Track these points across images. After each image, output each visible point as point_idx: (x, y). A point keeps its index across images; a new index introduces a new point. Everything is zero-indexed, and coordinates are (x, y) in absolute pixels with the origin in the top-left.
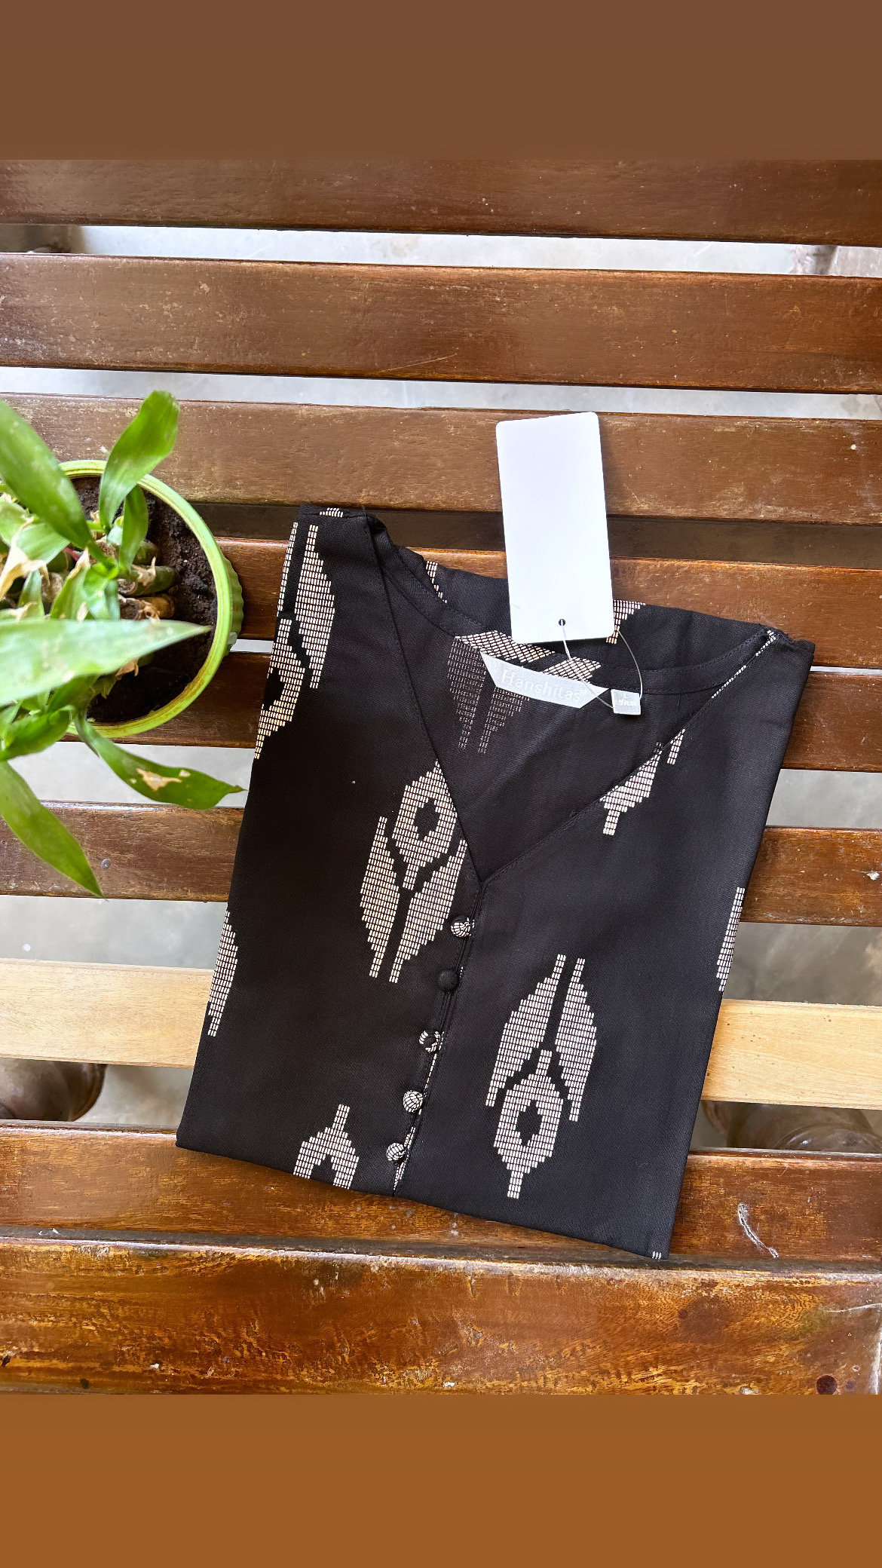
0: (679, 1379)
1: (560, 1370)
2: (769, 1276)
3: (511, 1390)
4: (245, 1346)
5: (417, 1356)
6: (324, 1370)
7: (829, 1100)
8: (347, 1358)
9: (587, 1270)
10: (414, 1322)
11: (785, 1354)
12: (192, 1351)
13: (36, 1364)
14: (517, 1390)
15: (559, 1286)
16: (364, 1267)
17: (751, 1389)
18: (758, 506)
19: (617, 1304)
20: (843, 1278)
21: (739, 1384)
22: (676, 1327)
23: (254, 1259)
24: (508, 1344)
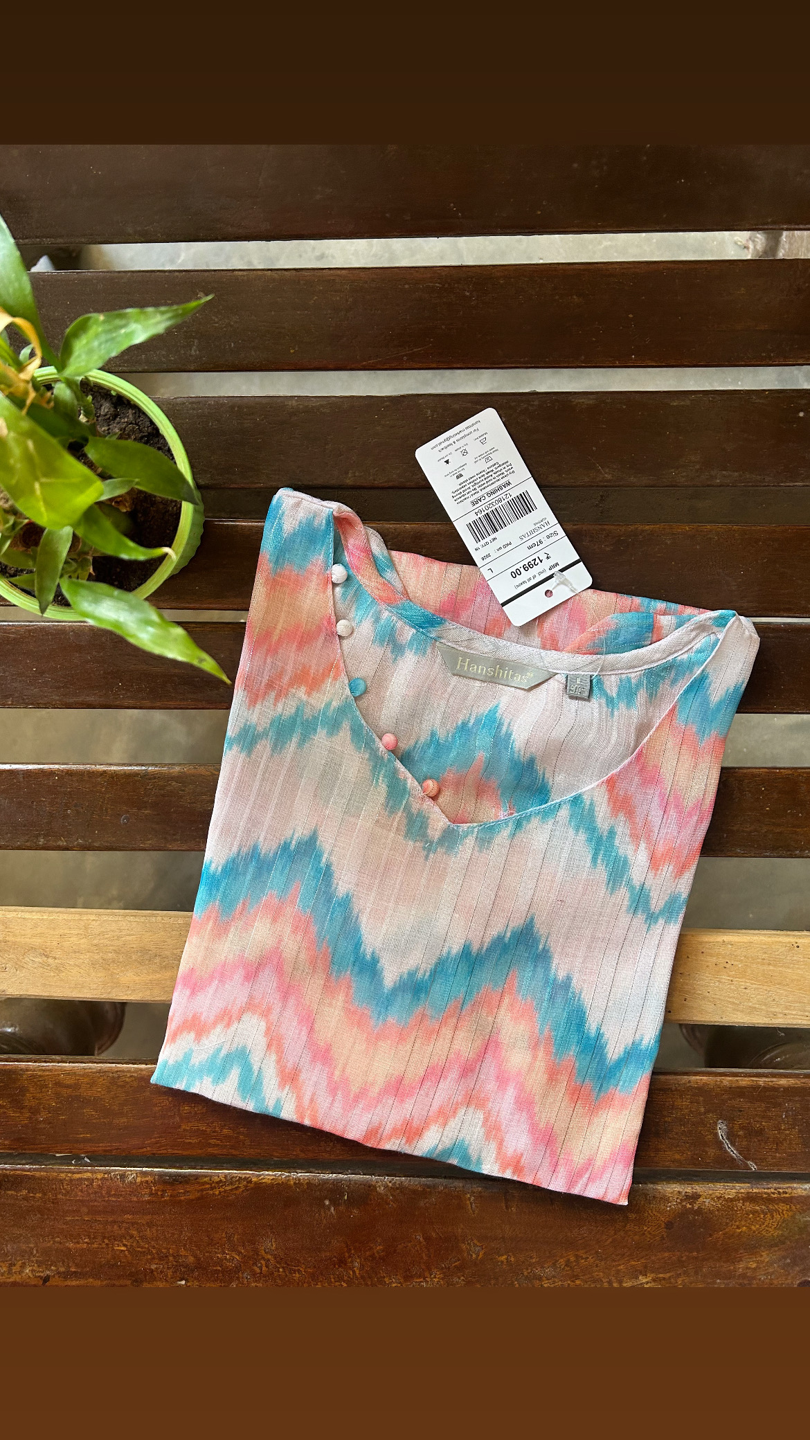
2: (749, 1188)
4: (263, 1262)
5: (423, 1269)
6: (337, 1284)
7: (800, 1022)
8: (357, 1272)
10: (419, 1238)
11: (766, 1261)
12: (215, 1268)
13: (74, 1283)
16: (370, 1187)
18: (713, 473)
22: (663, 1238)
23: (270, 1182)
24: (506, 1257)
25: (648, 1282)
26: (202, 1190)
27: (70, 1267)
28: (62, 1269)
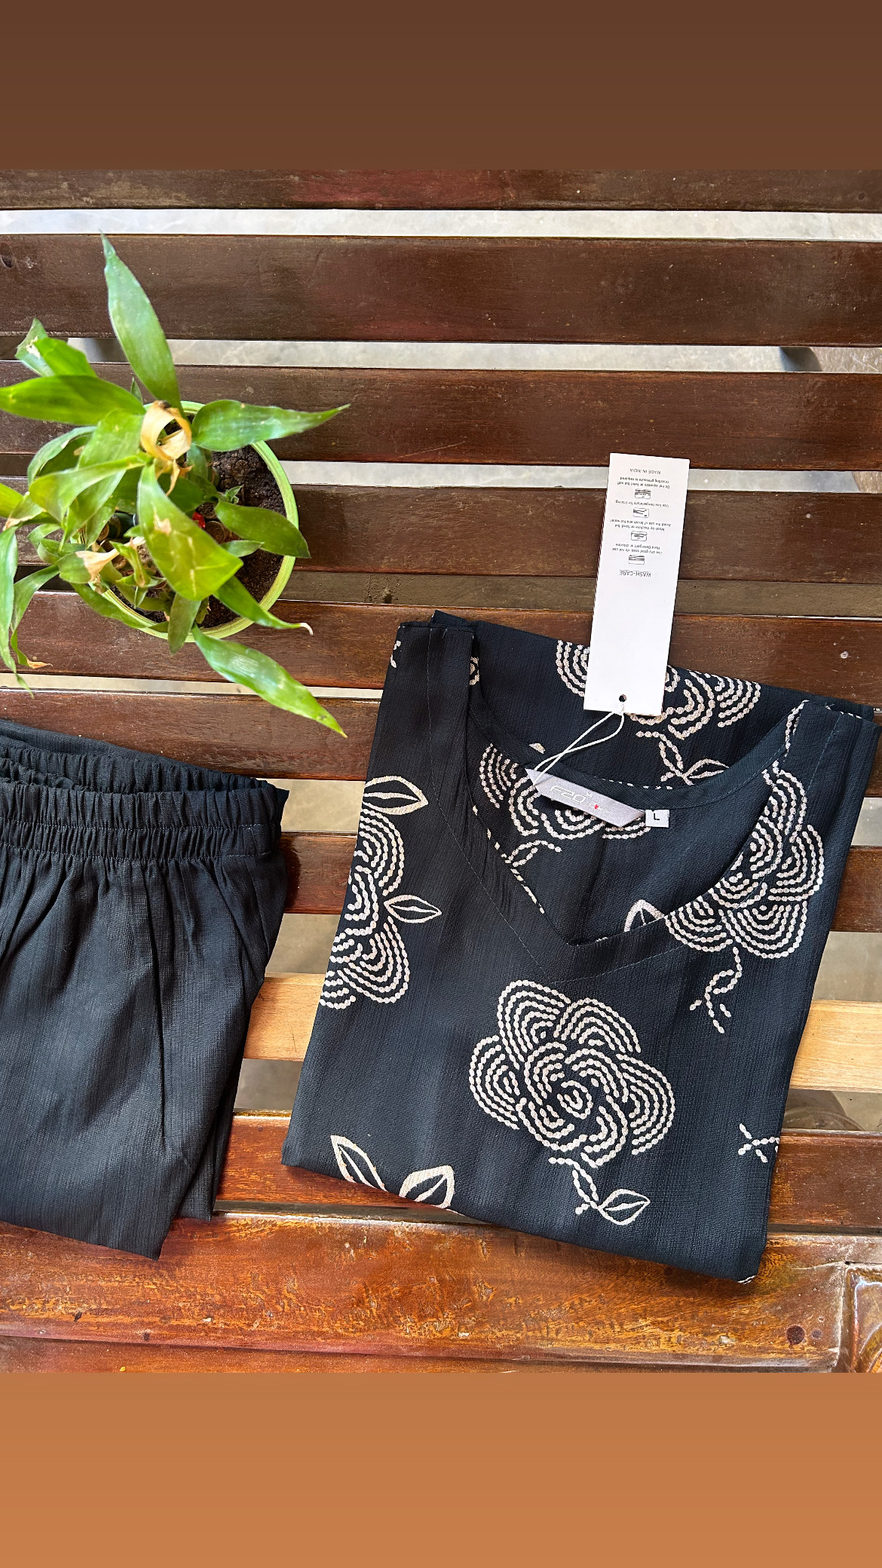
0: (666, 1329)
1: (561, 1321)
3: (518, 1339)
4: (285, 1301)
5: (436, 1310)
6: (355, 1322)
8: (374, 1311)
10: (432, 1280)
11: (759, 1307)
12: (239, 1307)
13: (105, 1320)
16: (389, 1233)
17: (728, 1338)
19: (610, 1262)
20: (808, 1240)
21: (718, 1333)
22: (661, 1284)
23: (293, 1225)
24: (514, 1299)
25: (647, 1326)
26: (230, 1232)
27: (100, 1304)
28: (94, 1307)
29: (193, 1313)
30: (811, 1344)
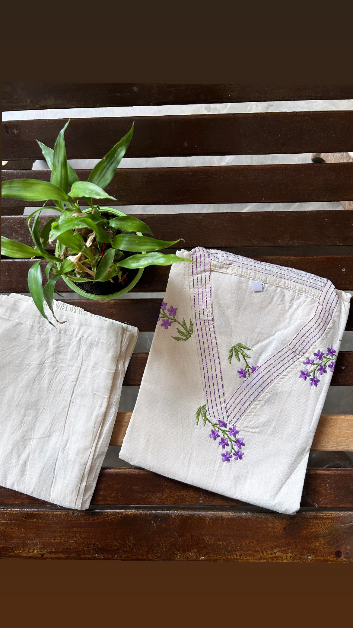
0: (285, 553)
1: (242, 551)
2: (315, 513)
3: (224, 559)
4: (128, 546)
5: (189, 548)
6: (157, 554)
7: (333, 449)
8: (165, 549)
9: (249, 513)
10: (188, 535)
11: (323, 543)
12: (109, 549)
13: (54, 556)
14: (226, 559)
15: (240, 520)
16: (169, 516)
17: (311, 556)
18: (295, 241)
19: (261, 526)
20: (342, 513)
21: (306, 554)
22: (282, 534)
23: (130, 514)
24: (222, 542)
25: (277, 552)
26: (104, 518)
27: (52, 549)
28: (49, 551)
29: (90, 552)
30: (345, 558)
